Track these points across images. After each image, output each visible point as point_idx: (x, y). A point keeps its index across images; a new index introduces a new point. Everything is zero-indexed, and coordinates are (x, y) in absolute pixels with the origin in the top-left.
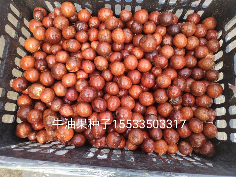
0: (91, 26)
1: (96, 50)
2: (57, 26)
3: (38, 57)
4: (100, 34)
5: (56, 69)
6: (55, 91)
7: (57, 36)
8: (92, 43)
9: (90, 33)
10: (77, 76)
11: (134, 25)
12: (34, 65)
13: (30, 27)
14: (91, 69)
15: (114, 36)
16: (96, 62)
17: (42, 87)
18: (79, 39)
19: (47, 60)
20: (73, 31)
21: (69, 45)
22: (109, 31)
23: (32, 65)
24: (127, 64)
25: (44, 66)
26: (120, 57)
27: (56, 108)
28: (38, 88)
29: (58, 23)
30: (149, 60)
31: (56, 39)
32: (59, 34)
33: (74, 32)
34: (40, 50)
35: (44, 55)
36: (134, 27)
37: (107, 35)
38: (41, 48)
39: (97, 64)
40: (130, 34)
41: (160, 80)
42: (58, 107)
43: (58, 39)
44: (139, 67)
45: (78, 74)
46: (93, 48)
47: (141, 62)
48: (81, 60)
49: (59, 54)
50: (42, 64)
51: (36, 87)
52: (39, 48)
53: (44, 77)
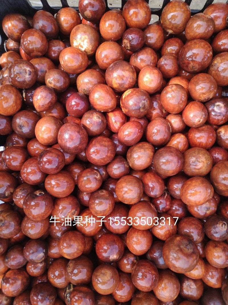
0: (221, 132)
1: (168, 145)
2: (216, 62)
3: (149, 33)
4: (199, 153)
5: (121, 71)
6: (83, 73)
7: (192, 64)
8: (182, 136)
9: (203, 130)
10: (112, 111)
11: (221, 225)
12: (132, 27)
13: (213, 4)
14: (127, 139)
15: (194, 184)
16: (140, 147)
17: (91, 49)
18: (188, 109)
19: (144, 51)
20: (205, 96)
21: (173, 91)
22: (208, 171)
23: (131, 23)
24: (137, 209)
25: (130, 47)
26: (152, 194)
27: (48, 79)
28: (86, 41)
29: (221, 62)
30: (150, 250)
31: (187, 62)
32: (197, 67)
33: (203, 98)
34: (167, 33)
35: (155, 43)
36: (218, 225)
37: (197, 167)
38: (172, 36)
39: (135, 149)
40: (205, 214)
41: (104, 274)
42: (51, 83)
43: (187, 66)
44: (134, 233)
45: (117, 113)
46: (173, 138)
47: (142, 236)
48: (149, 116)
49: (154, 73)
50: (135, 43)
51: (87, 37)
52: (170, 31)
53: (107, 50)
